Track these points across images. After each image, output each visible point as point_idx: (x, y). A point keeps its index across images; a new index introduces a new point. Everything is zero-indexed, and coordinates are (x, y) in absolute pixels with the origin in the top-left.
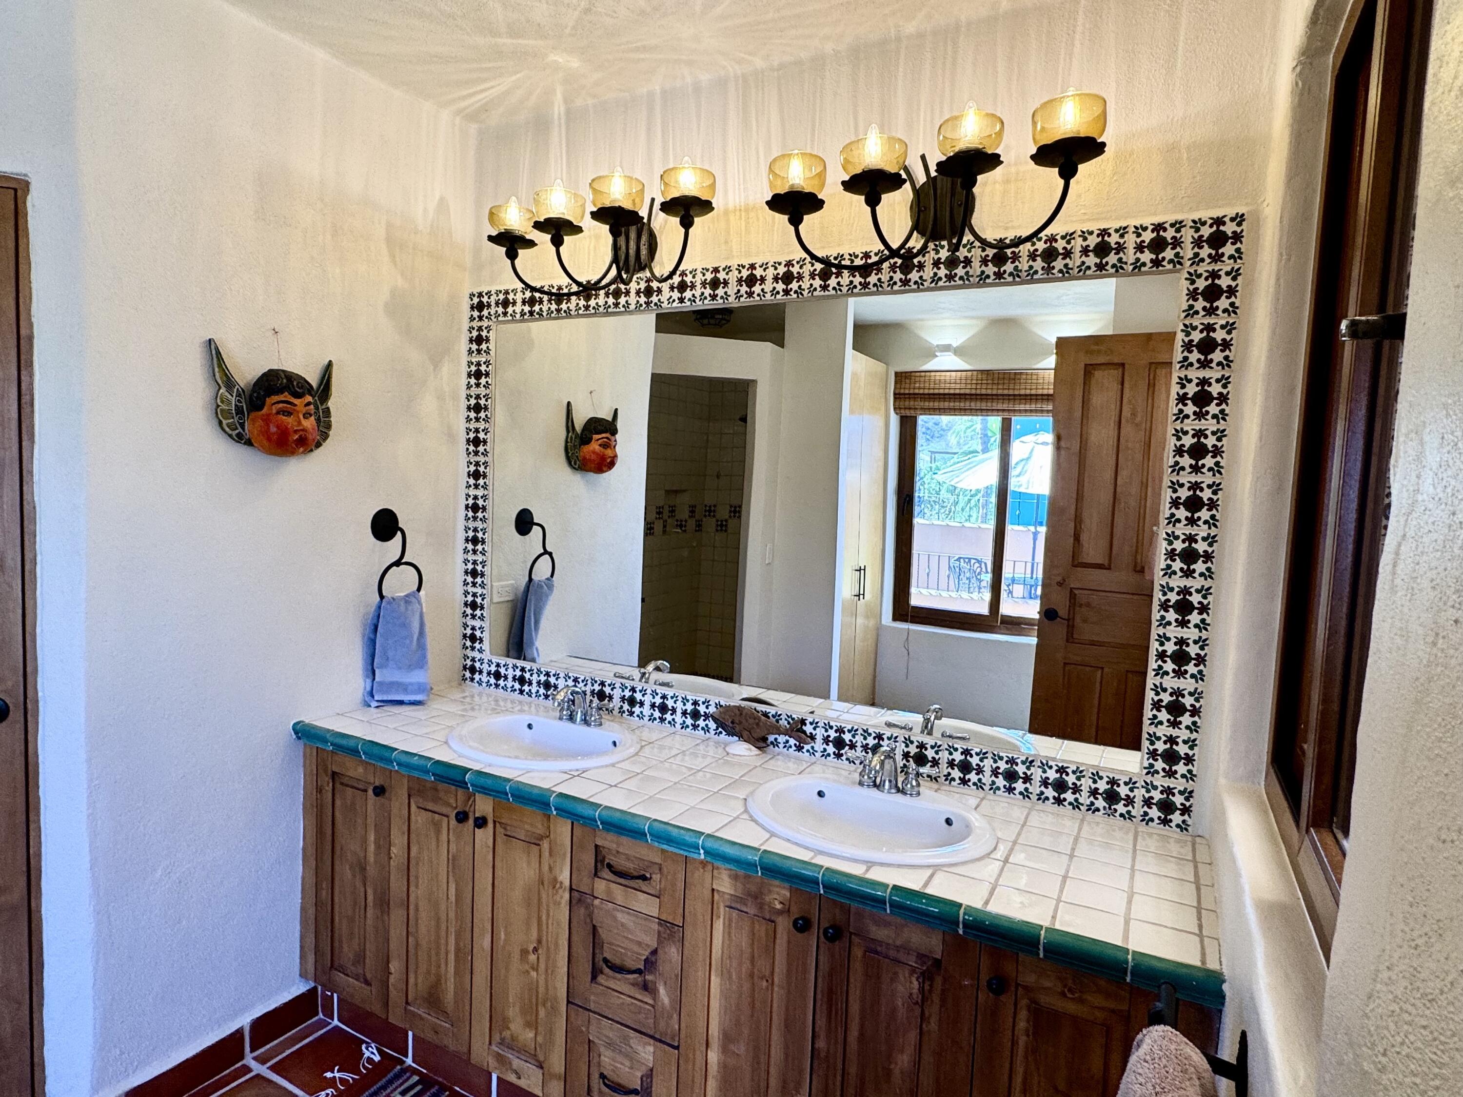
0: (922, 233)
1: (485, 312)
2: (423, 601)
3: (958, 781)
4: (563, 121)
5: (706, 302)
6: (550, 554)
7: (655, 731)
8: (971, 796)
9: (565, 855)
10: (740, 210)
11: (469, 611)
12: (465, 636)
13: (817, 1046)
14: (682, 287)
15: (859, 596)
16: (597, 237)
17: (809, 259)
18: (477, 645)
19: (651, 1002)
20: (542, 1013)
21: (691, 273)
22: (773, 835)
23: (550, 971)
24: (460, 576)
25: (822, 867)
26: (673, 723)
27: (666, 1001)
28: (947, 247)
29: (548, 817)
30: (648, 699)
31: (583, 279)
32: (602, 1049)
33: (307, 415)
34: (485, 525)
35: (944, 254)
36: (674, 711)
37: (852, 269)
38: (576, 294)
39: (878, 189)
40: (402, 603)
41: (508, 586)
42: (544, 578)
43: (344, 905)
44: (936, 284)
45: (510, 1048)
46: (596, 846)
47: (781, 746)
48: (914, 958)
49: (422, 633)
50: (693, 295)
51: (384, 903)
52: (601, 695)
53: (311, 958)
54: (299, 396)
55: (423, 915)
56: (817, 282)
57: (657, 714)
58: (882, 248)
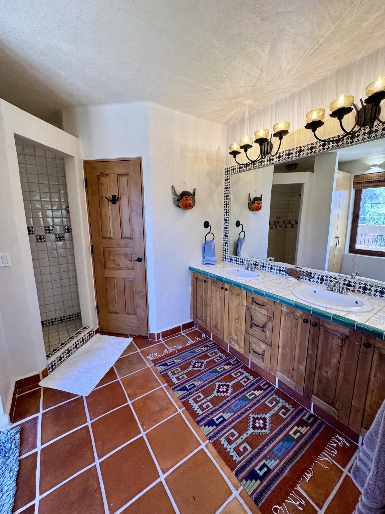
0: (359, 125)
1: (229, 173)
2: (215, 241)
3: (362, 293)
4: (248, 118)
5: (286, 160)
6: (244, 231)
7: (269, 274)
8: (366, 297)
9: (245, 298)
10: (297, 132)
11: (225, 245)
12: (224, 250)
13: (309, 352)
14: (279, 157)
15: (336, 245)
16: (257, 148)
17: (319, 141)
18: (226, 252)
19: (265, 335)
20: (239, 333)
21: (282, 152)
22: (299, 298)
23: (241, 324)
24: (223, 236)
25: (312, 307)
26: (274, 272)
27: (269, 335)
28: (368, 128)
29: (241, 289)
30: (267, 266)
31: (253, 160)
32: (253, 344)
33: (191, 200)
34: (228, 224)
35: (367, 130)
36: (274, 269)
37: (333, 141)
38: (251, 164)
39: (343, 114)
40: (210, 242)
41: (233, 239)
42: (242, 237)
43: (198, 305)
44: (364, 140)
45: (232, 340)
46: (252, 297)
47: (304, 279)
48: (340, 335)
49: (214, 249)
50: (283, 159)
51: (206, 305)
52: (255, 265)
53: (192, 315)
54: (189, 196)
55: (214, 309)
56: (321, 148)
57: (270, 270)
58: (344, 133)
